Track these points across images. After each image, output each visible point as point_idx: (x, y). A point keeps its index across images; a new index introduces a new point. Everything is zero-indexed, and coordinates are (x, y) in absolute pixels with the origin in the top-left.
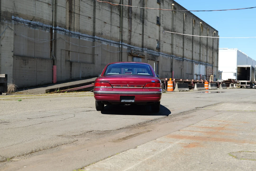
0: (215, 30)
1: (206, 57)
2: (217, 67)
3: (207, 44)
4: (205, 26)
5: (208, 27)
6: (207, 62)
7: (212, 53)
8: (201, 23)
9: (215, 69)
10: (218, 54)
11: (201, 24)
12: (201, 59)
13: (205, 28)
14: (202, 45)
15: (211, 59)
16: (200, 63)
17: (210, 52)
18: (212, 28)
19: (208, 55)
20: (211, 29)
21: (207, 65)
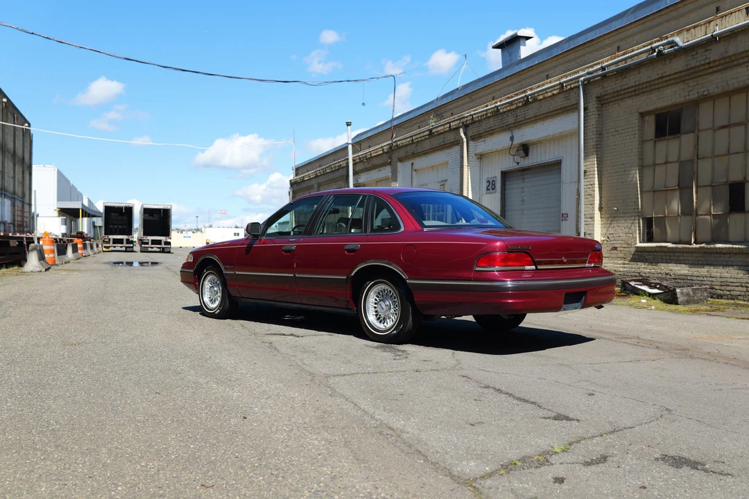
0: (26, 121)
1: (12, 180)
2: (30, 205)
3: (14, 151)
4: (11, 109)
5: (16, 112)
6: (14, 193)
7: (21, 173)
8: (5, 100)
9: (26, 208)
10: (30, 174)
11: (5, 103)
12: (6, 184)
13: (11, 113)
14: (6, 153)
15: (21, 186)
16: (5, 195)
17: (18, 169)
18: (21, 114)
19: (17, 177)
20: (19, 117)
21: (15, 198)
